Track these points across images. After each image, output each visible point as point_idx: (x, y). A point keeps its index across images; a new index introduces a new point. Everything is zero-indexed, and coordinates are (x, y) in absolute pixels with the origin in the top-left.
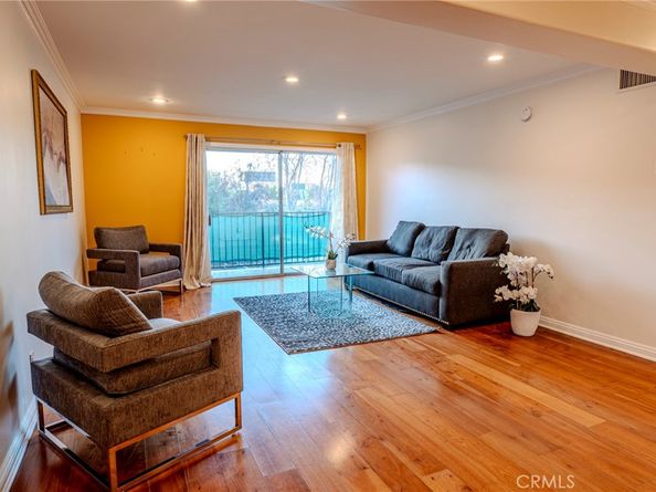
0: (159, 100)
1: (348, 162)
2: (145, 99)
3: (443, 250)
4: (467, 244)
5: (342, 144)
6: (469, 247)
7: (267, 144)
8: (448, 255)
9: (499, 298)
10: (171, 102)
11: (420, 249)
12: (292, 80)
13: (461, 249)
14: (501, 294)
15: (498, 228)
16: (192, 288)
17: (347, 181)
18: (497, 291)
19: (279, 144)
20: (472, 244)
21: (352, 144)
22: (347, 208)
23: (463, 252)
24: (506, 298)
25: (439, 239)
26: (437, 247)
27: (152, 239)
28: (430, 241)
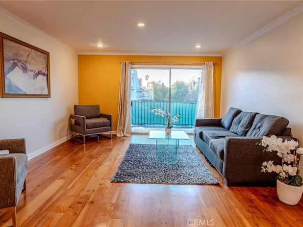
0: (100, 45)
1: (209, 73)
2: (94, 45)
3: (246, 128)
4: (259, 125)
5: (206, 63)
6: (259, 127)
7: (162, 64)
8: (247, 132)
9: (264, 170)
10: (106, 46)
11: (234, 126)
12: (141, 25)
13: (254, 129)
14: (266, 167)
15: (281, 116)
16: (120, 136)
17: (208, 83)
18: (265, 164)
19: (169, 64)
20: (261, 126)
21: (212, 63)
22: (207, 99)
23: (255, 131)
24: (270, 171)
25: (245, 120)
26: (242, 126)
27: (102, 111)
28: (240, 122)
